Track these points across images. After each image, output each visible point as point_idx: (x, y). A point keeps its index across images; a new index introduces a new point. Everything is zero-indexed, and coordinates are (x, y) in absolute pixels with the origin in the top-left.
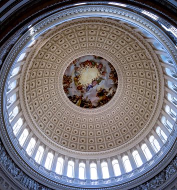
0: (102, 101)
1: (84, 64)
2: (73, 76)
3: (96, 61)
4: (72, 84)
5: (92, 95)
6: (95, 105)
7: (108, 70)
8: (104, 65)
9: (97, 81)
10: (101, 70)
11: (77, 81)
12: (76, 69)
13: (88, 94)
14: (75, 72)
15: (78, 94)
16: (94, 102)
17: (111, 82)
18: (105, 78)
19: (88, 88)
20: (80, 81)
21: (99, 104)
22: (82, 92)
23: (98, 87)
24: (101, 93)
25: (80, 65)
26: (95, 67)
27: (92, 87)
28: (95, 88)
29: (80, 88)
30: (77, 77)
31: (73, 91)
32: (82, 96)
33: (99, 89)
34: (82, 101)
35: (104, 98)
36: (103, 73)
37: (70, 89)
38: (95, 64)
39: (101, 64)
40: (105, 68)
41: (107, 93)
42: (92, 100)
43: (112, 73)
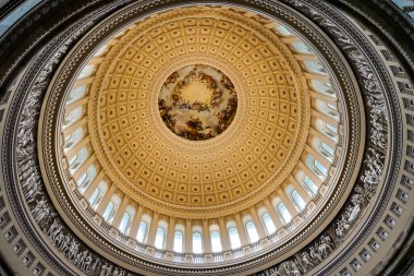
0: (188, 133)
1: (205, 77)
2: (181, 78)
3: (221, 86)
4: (172, 86)
5: (182, 117)
6: (177, 131)
7: (224, 105)
8: (224, 96)
9: (201, 107)
10: (215, 98)
11: (180, 87)
12: (192, 73)
13: (179, 112)
14: (187, 76)
15: (169, 103)
16: (179, 128)
17: (215, 121)
18: (212, 111)
19: (185, 105)
20: (182, 91)
21: (182, 134)
22: (174, 104)
23: (196, 115)
24: (194, 124)
25: (200, 74)
26: (211, 92)
27: (190, 108)
28: (191, 112)
29: (175, 98)
30: (183, 83)
32: (171, 109)
33: (195, 117)
34: (166, 115)
35: (194, 132)
36: (215, 105)
38: (215, 87)
39: (221, 93)
40: (221, 101)
41: (202, 129)
42: (177, 124)
43: (225, 112)
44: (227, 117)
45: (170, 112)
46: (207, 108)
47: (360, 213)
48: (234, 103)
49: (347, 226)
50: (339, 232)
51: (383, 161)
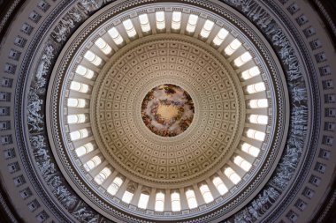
1: (162, 123)
2: (178, 122)
3: (152, 117)
4: (184, 118)
5: (178, 96)
7: (150, 104)
8: (150, 110)
9: (165, 102)
10: (156, 108)
11: (178, 116)
12: (170, 125)
13: (180, 100)
14: (173, 123)
15: (187, 107)
16: (180, 92)
17: (155, 93)
18: (158, 100)
19: (176, 104)
20: (177, 114)
22: (183, 106)
24: (170, 92)
25: (165, 125)
26: (157, 113)
27: (173, 102)
28: (172, 100)
29: (182, 110)
30: (176, 119)
31: (188, 113)
32: (186, 103)
33: (169, 96)
35: (170, 89)
36: (156, 104)
37: (189, 116)
38: (156, 115)
39: (152, 112)
40: (151, 107)
41: (166, 89)
43: (149, 100)
44: (149, 96)
45: (186, 101)
46: (161, 101)
47: (36, 73)
48: (144, 107)
49: (45, 57)
50: (50, 49)
51: (30, 127)
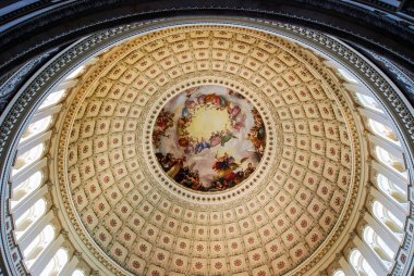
0: (222, 180)
1: (206, 99)
2: (178, 116)
3: (232, 99)
4: (171, 131)
6: (205, 184)
7: (250, 122)
8: (243, 110)
10: (234, 118)
11: (183, 127)
12: (188, 103)
13: (197, 158)
15: (178, 153)
16: (206, 178)
17: (250, 147)
18: (239, 135)
20: (188, 129)
21: (215, 186)
22: (186, 151)
23: (220, 151)
24: (223, 164)
25: (198, 98)
26: (226, 110)
27: (209, 146)
28: (213, 150)
29: (184, 142)
30: (185, 119)
31: (169, 145)
32: (184, 159)
33: (221, 155)
34: (182, 170)
35: (229, 176)
36: (238, 126)
37: (164, 140)
38: (227, 104)
39: (237, 107)
41: (236, 166)
42: (202, 173)
43: (255, 129)
44: (260, 137)
45: (185, 165)
46: (231, 136)
